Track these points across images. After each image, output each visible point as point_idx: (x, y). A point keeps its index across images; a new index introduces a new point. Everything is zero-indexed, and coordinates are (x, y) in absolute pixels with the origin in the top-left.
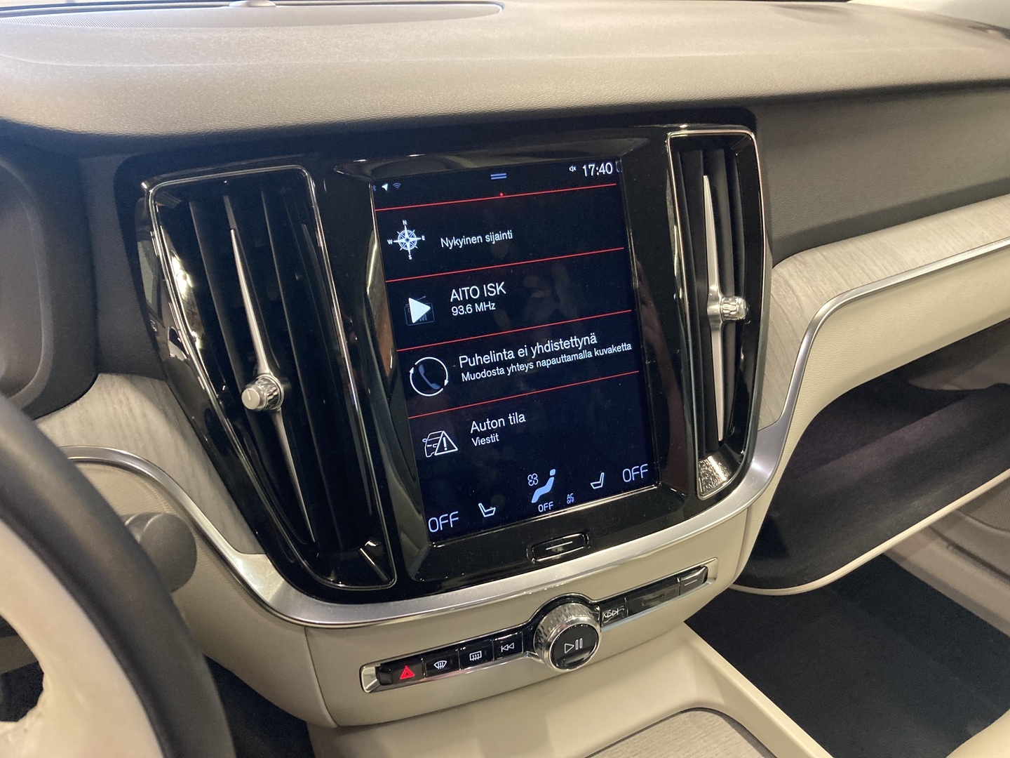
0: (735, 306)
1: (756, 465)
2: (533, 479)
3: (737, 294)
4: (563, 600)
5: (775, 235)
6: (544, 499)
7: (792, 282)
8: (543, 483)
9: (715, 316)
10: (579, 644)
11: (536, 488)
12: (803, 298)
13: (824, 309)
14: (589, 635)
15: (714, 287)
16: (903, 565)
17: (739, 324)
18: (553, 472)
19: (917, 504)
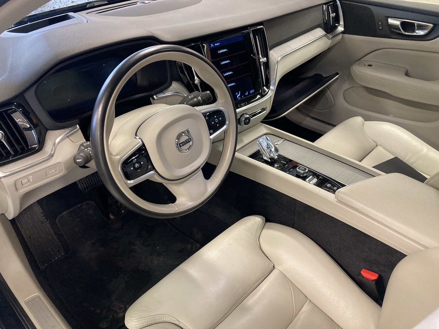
0: (265, 59)
1: (271, 87)
2: (237, 94)
3: (264, 57)
4: (243, 114)
5: (269, 46)
6: (239, 97)
7: (273, 54)
8: (238, 94)
9: (261, 61)
10: (248, 121)
11: (237, 95)
12: (275, 57)
13: (279, 59)
14: (249, 119)
15: (261, 56)
16: (301, 125)
17: (265, 63)
18: (240, 92)
19: (300, 99)
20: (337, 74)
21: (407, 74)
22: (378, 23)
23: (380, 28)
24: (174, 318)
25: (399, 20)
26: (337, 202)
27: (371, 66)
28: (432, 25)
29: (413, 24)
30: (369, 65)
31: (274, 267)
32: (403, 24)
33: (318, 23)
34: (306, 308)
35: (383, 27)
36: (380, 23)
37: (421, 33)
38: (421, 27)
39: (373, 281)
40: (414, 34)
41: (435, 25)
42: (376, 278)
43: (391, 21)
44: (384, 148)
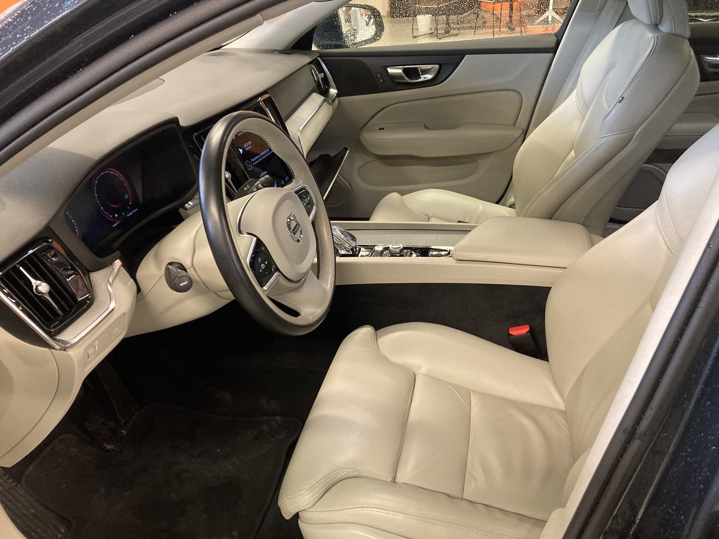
13: (299, 133)
20: (347, 149)
21: (426, 128)
22: (377, 76)
23: (381, 81)
24: (350, 469)
25: (400, 68)
26: (456, 263)
27: (383, 129)
28: (437, 66)
29: (416, 69)
30: (380, 129)
31: (414, 374)
32: (405, 70)
33: (311, 88)
34: (474, 400)
35: (383, 80)
36: (379, 76)
37: (429, 77)
38: (425, 72)
39: (527, 333)
40: (420, 80)
41: (441, 65)
42: (528, 329)
43: (390, 70)
44: (438, 218)
